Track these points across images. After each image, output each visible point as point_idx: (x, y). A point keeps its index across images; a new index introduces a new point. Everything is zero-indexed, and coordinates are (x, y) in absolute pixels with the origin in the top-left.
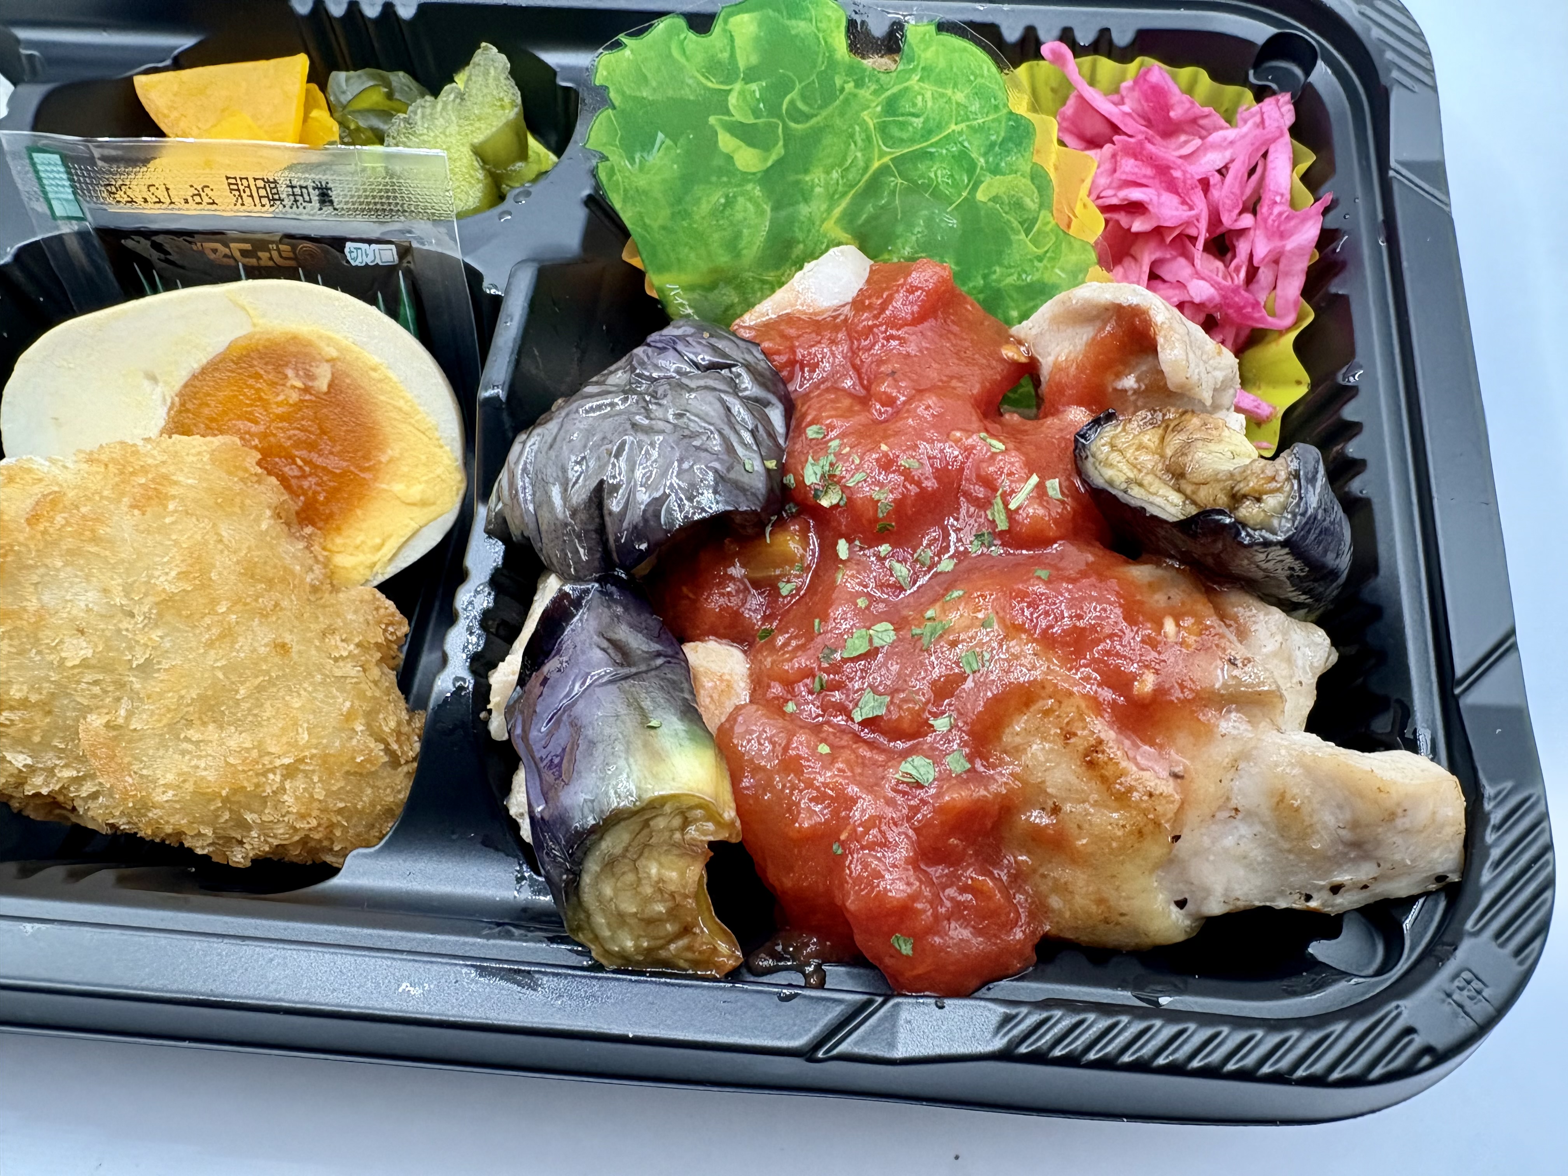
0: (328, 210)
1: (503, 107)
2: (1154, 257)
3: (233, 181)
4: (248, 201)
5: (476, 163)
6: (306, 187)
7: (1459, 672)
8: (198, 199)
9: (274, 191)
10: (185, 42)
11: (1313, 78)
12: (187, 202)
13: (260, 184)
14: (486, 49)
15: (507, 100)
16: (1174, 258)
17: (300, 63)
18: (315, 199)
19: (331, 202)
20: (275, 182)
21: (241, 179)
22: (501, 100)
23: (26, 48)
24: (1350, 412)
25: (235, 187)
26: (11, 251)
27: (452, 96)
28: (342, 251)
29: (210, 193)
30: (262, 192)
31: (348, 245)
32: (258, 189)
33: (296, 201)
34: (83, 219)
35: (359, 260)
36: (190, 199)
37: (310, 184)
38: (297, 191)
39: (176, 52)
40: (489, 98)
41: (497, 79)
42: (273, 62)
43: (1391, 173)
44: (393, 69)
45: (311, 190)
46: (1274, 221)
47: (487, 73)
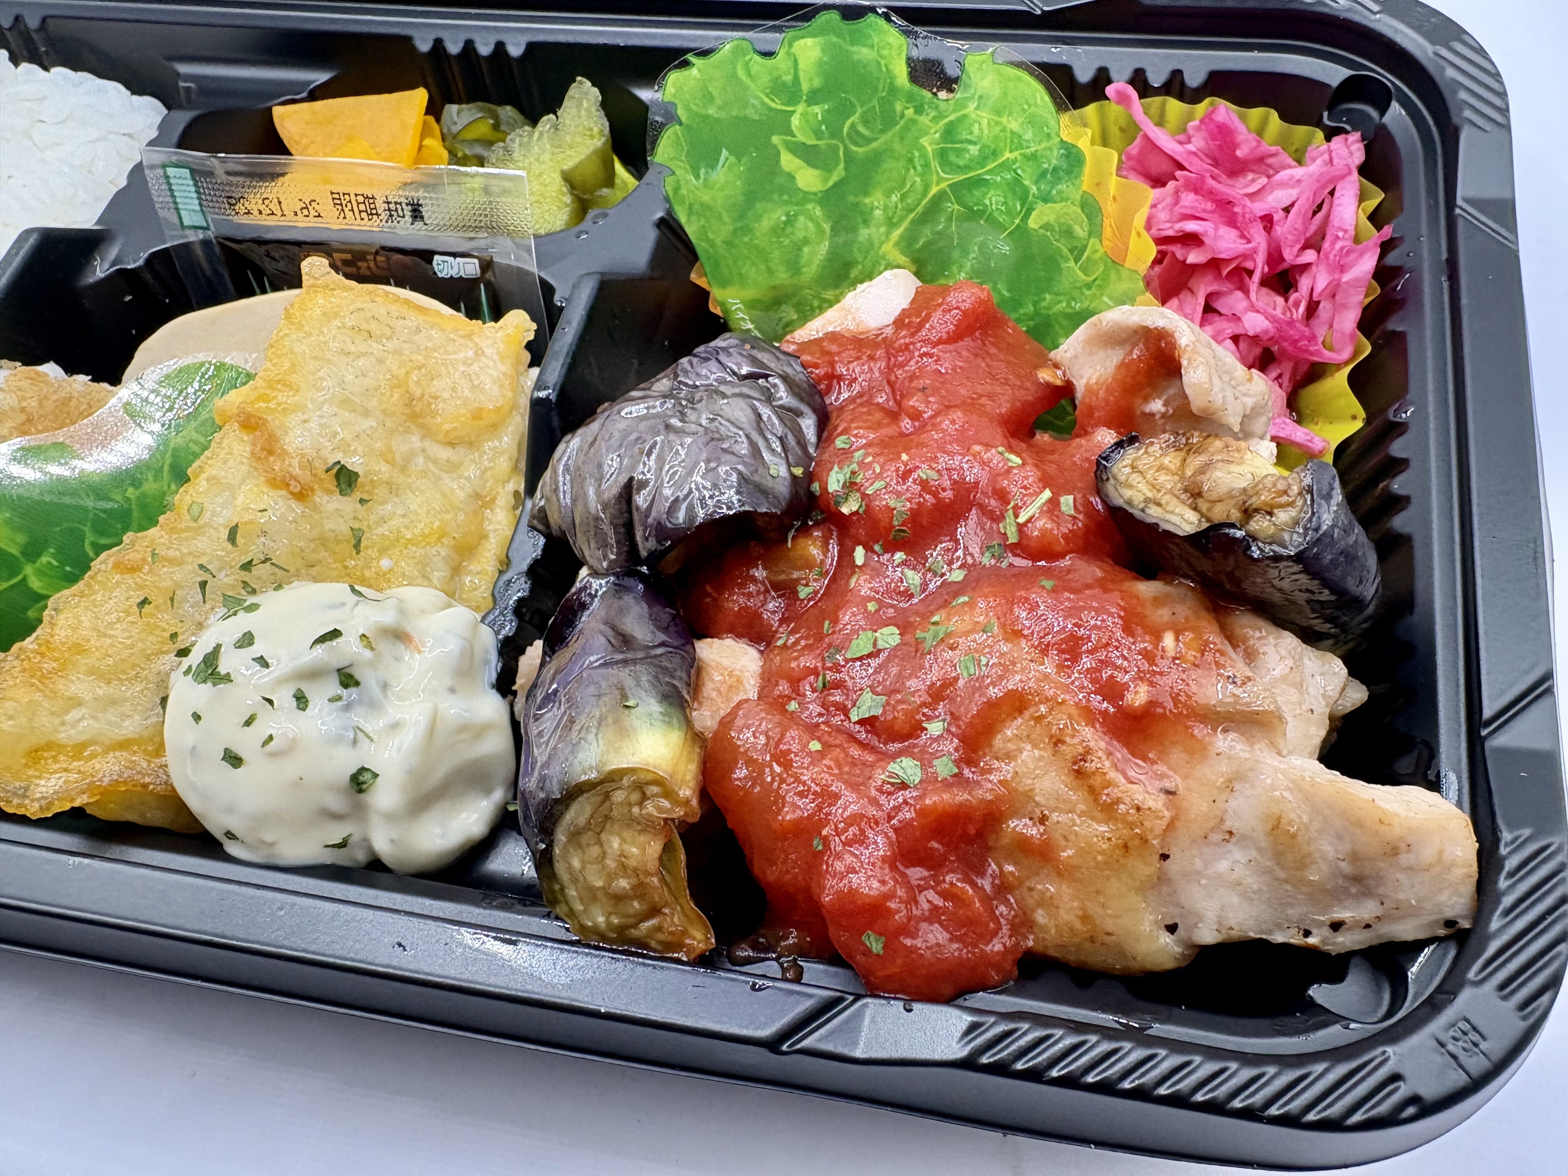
0: (419, 224)
1: (592, 137)
2: (1210, 289)
3: (337, 196)
4: (349, 214)
5: (564, 189)
6: (400, 204)
7: (1487, 713)
8: (305, 212)
9: (372, 206)
10: (321, 77)
11: (1386, 119)
12: (296, 214)
13: (360, 199)
14: (581, 83)
15: (596, 130)
16: (1231, 292)
17: (420, 96)
18: (408, 214)
19: (422, 217)
20: (373, 198)
21: (344, 194)
22: (591, 129)
23: (186, 82)
24: (1397, 448)
25: (338, 202)
26: (144, 255)
27: (548, 126)
28: (430, 262)
29: (317, 207)
30: (362, 207)
31: (437, 258)
32: (358, 204)
33: (391, 216)
34: (207, 228)
35: (445, 272)
36: (299, 212)
37: (403, 200)
38: (392, 206)
39: (312, 87)
40: (580, 129)
41: (588, 110)
42: (395, 95)
43: (1458, 211)
44: (501, 103)
45: (404, 206)
46: (1335, 256)
47: (579, 106)
